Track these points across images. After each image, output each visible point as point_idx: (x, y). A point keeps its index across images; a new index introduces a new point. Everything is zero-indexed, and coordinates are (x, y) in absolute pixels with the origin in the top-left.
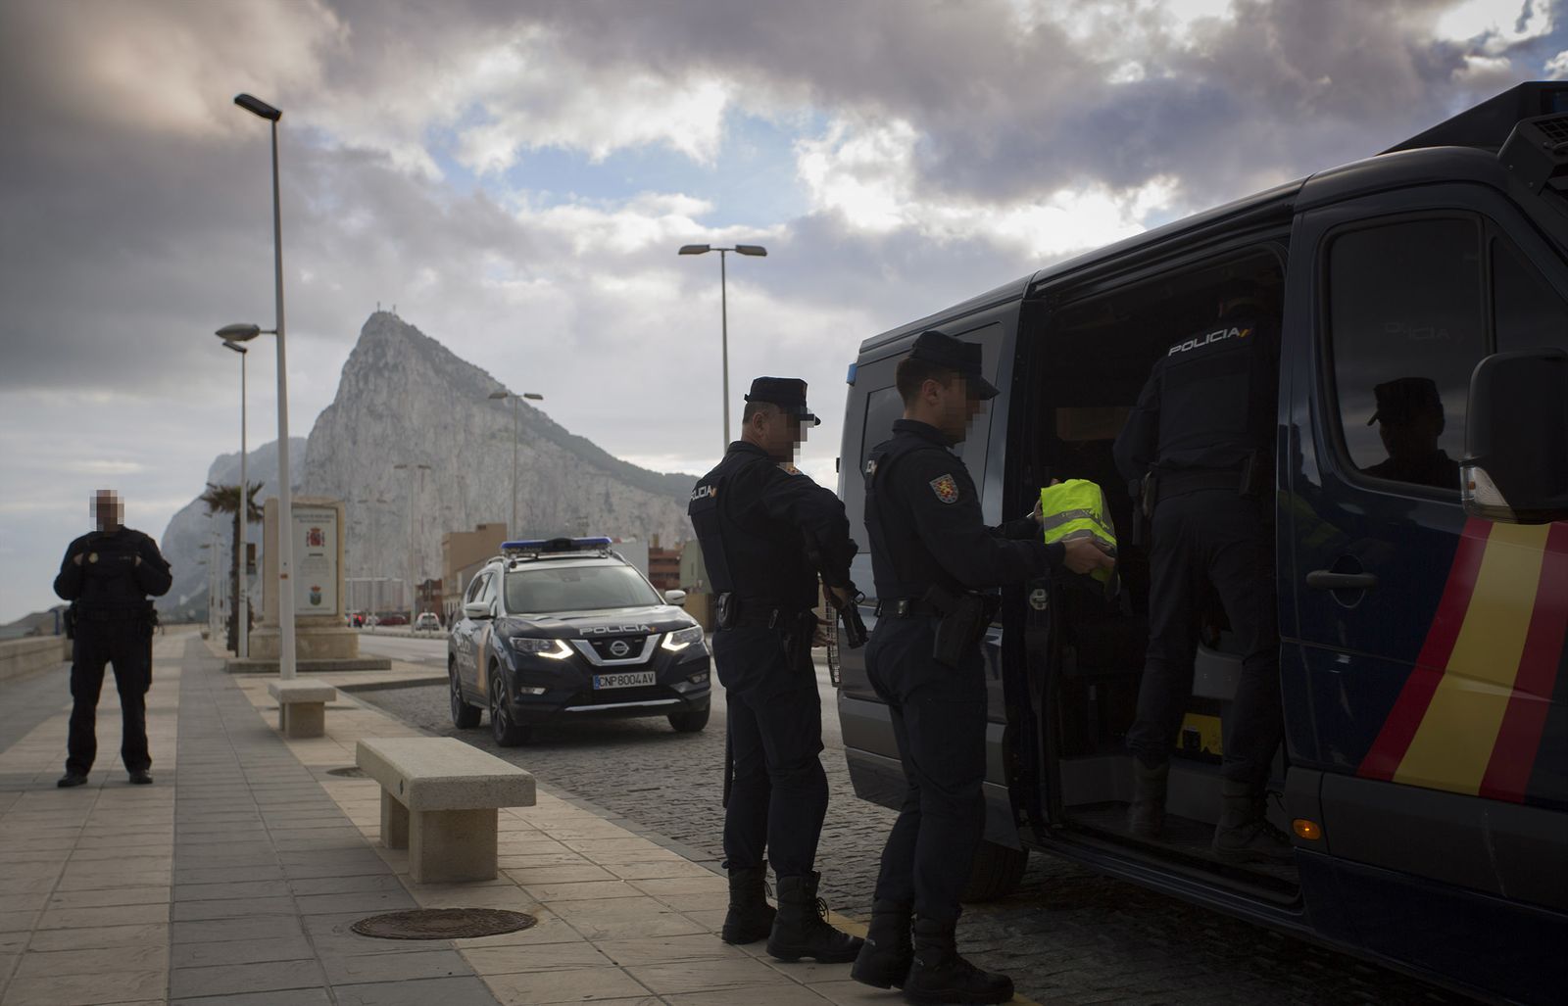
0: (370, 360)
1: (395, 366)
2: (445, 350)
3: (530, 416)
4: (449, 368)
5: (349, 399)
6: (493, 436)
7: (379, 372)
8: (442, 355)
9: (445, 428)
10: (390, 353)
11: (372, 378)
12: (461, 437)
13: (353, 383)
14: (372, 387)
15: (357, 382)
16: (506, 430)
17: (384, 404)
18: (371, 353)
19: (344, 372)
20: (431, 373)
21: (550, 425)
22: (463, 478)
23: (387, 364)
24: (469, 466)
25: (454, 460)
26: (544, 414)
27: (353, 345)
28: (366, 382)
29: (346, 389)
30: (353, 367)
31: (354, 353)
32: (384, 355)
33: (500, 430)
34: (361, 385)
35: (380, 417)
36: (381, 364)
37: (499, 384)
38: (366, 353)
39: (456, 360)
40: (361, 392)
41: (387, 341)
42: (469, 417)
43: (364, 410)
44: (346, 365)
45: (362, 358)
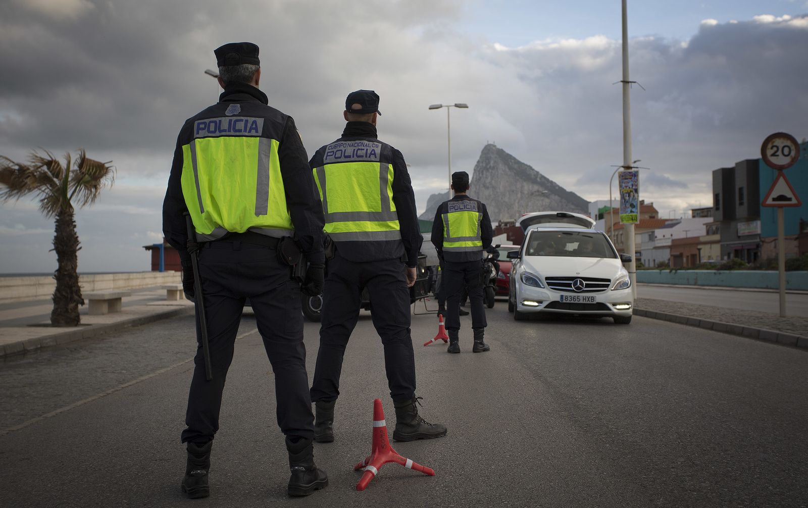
0: (484, 165)
1: (494, 167)
2: (515, 159)
3: (549, 184)
4: (516, 166)
5: (476, 181)
6: (532, 194)
7: (487, 170)
8: (513, 161)
9: (513, 191)
10: (492, 162)
11: (484, 172)
12: (519, 195)
13: (478, 174)
14: (485, 176)
15: (479, 174)
16: (538, 191)
17: (490, 183)
18: (484, 162)
19: (475, 170)
20: (507, 170)
21: (557, 188)
22: (520, 211)
23: (490, 167)
24: (523, 206)
25: (517, 204)
26: (555, 183)
27: (478, 158)
28: (482, 174)
29: (475, 177)
30: (478, 167)
31: (478, 162)
32: (489, 163)
33: (535, 192)
34: (481, 175)
35: (487, 188)
36: (488, 167)
37: (536, 171)
38: (482, 162)
39: (518, 162)
40: (480, 178)
41: (490, 157)
42: (522, 187)
43: (482, 185)
44: (475, 167)
45: (481, 165)
